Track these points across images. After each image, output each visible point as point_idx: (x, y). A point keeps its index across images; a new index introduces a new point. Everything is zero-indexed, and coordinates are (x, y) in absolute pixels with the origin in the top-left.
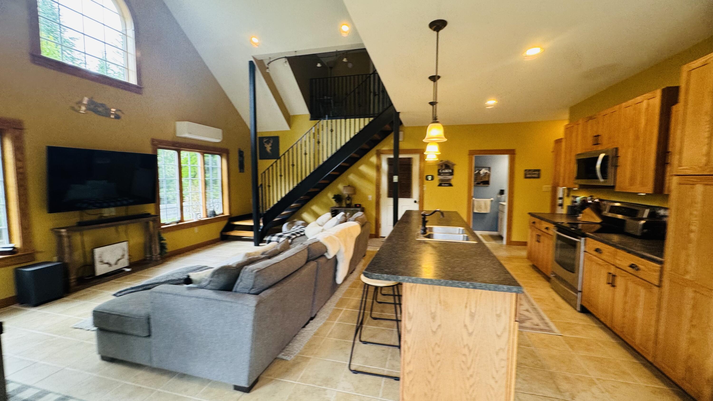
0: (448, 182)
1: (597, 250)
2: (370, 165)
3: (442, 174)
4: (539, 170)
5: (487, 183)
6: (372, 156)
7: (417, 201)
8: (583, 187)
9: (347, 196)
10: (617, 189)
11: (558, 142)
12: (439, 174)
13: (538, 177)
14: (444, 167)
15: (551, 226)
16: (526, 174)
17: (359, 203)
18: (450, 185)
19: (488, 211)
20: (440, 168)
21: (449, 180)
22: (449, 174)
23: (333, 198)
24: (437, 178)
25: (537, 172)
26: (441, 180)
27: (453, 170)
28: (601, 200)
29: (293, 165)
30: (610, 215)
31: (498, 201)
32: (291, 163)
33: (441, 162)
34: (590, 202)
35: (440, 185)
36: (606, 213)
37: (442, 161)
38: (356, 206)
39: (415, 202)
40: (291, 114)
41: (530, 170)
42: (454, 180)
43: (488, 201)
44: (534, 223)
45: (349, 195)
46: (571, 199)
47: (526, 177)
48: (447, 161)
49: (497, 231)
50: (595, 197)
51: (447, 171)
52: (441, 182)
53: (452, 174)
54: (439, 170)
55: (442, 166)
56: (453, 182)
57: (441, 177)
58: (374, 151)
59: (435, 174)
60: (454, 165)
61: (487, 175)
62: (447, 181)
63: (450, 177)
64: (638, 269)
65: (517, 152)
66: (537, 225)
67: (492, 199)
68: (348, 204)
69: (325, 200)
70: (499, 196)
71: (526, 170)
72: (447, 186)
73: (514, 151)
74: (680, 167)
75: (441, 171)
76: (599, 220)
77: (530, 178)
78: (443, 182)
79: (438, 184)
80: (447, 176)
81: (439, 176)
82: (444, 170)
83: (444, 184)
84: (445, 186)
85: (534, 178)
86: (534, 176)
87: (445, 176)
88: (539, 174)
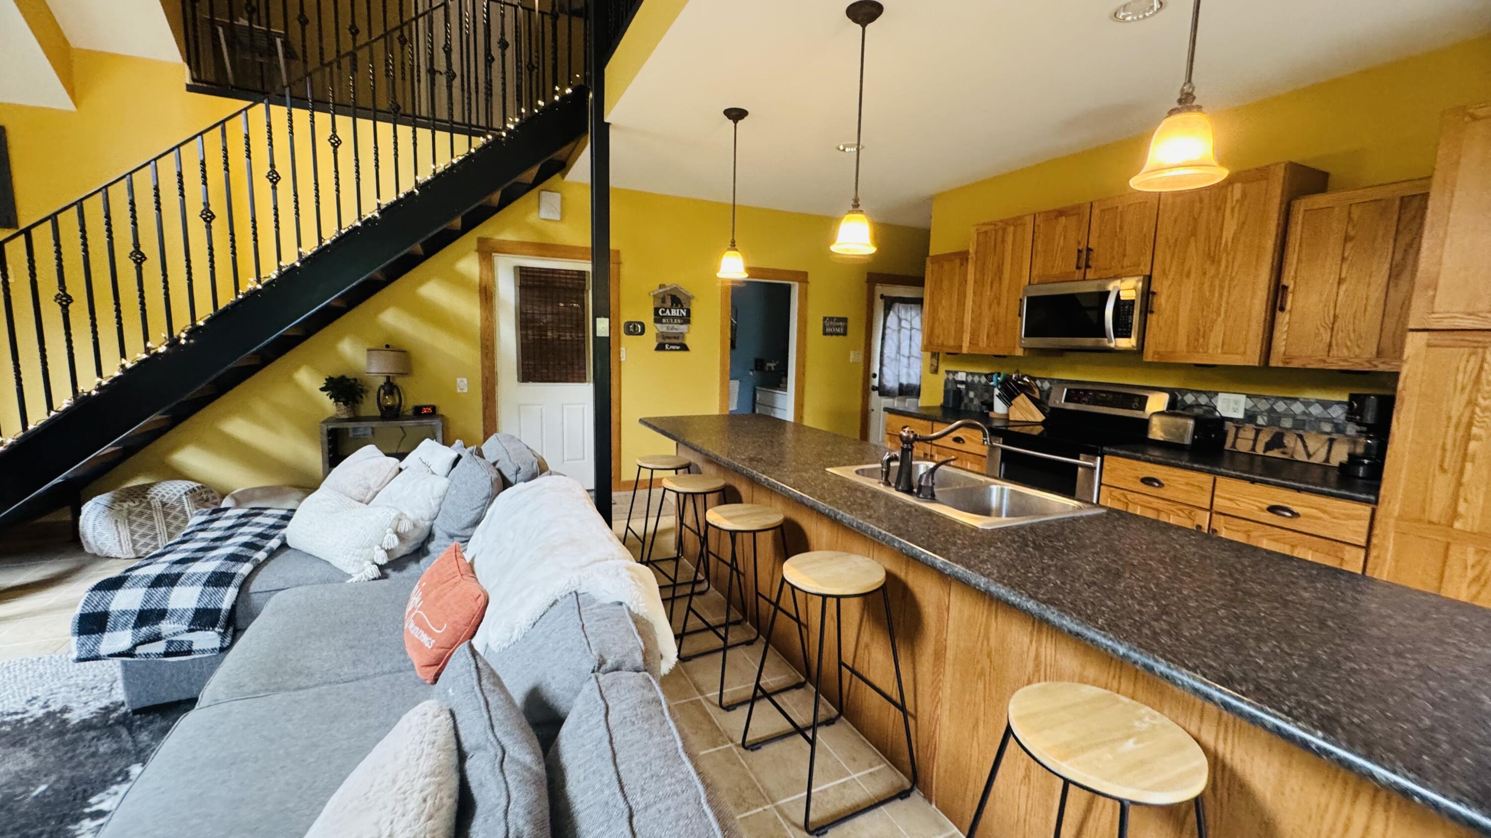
0: (678, 341)
1: (1148, 481)
2: (459, 282)
3: (664, 321)
4: (845, 319)
6: (464, 255)
9: (382, 381)
10: (1150, 358)
11: (941, 260)
12: (658, 319)
14: (669, 303)
15: (972, 434)
17: (432, 403)
18: (684, 348)
20: (659, 303)
21: (682, 335)
22: (679, 321)
23: (322, 389)
24: (653, 330)
25: (841, 324)
26: (662, 336)
27: (688, 312)
29: (139, 258)
30: (1068, 406)
32: (124, 246)
33: (661, 290)
35: (660, 347)
36: (1059, 404)
37: (661, 286)
38: (418, 412)
40: (78, 39)
41: (831, 319)
42: (692, 335)
45: (388, 378)
48: (676, 289)
51: (674, 312)
52: (661, 341)
53: (686, 320)
54: (656, 310)
55: (663, 300)
56: (688, 343)
57: (663, 328)
58: (470, 239)
59: (648, 319)
60: (689, 298)
62: (677, 338)
63: (683, 328)
64: (1295, 515)
65: (810, 279)
68: (388, 408)
69: (284, 396)
71: (825, 319)
72: (676, 350)
73: (805, 274)
74: (1433, 313)
75: (663, 312)
76: (1040, 417)
77: (831, 334)
78: (667, 341)
79: (655, 344)
80: (676, 326)
81: (658, 325)
82: (668, 311)
83: (670, 344)
84: (672, 350)
85: (837, 334)
86: (838, 330)
87: (671, 326)
88: (845, 328)
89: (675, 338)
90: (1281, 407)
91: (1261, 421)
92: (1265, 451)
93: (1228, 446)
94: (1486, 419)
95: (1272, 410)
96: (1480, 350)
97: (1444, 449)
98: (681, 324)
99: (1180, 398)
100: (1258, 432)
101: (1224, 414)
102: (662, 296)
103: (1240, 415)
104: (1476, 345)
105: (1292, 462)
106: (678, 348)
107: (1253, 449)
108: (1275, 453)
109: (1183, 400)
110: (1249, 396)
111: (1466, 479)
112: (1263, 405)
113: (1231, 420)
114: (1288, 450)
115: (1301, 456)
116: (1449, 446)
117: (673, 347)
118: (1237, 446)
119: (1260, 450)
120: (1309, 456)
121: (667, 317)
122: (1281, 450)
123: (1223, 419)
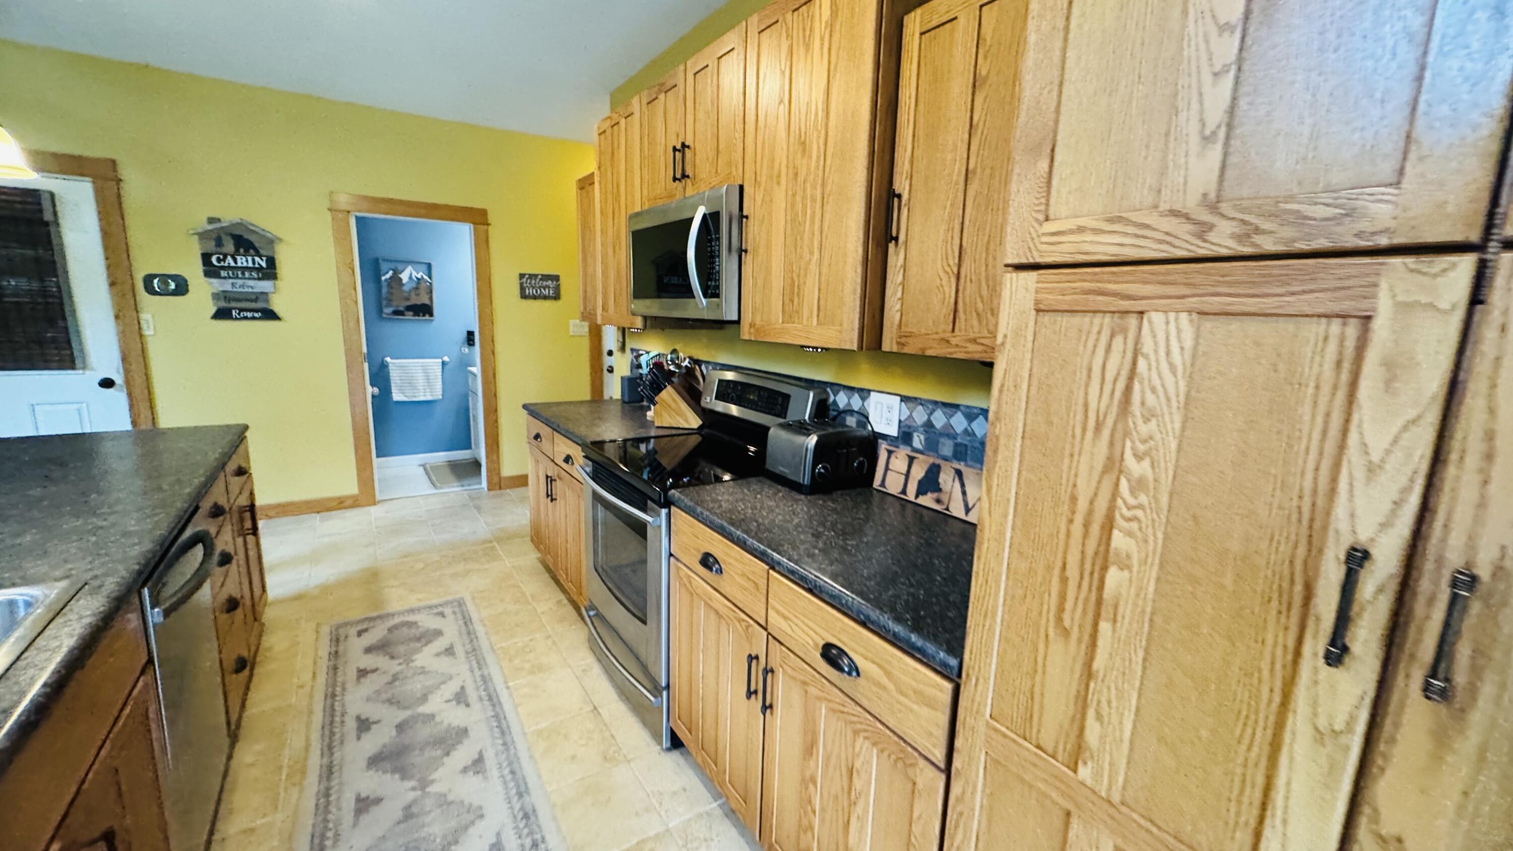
0: (259, 305)
1: (708, 561)
3: (223, 273)
4: (556, 278)
5: (425, 310)
7: (119, 379)
8: (655, 324)
10: (746, 333)
11: (585, 183)
12: (211, 271)
13: (557, 297)
14: (230, 247)
15: (577, 453)
16: (522, 289)
18: (270, 315)
19: (438, 394)
20: (211, 246)
21: (264, 295)
22: (254, 274)
24: (203, 288)
25: (549, 283)
26: (226, 296)
27: (271, 262)
28: (698, 362)
30: (721, 407)
31: (464, 363)
33: (210, 227)
34: (672, 368)
35: (222, 314)
36: (710, 401)
37: (211, 220)
39: (107, 383)
41: (532, 276)
42: (281, 296)
43: (434, 365)
44: (537, 437)
46: (629, 356)
47: (524, 296)
48: (240, 224)
49: (469, 447)
50: (681, 355)
51: (242, 261)
52: (223, 304)
53: (270, 271)
54: (206, 258)
55: (219, 243)
56: (277, 304)
57: (217, 285)
59: (193, 272)
60: (271, 242)
61: (425, 287)
62: (256, 300)
63: (265, 286)
64: (855, 670)
65: (491, 219)
66: (545, 444)
67: (446, 359)
70: (466, 350)
71: (522, 276)
72: (254, 318)
73: (483, 213)
74: (1047, 219)
75: (219, 260)
76: (694, 422)
77: (535, 298)
78: (233, 304)
79: (213, 310)
80: (251, 283)
81: (214, 281)
82: (229, 258)
83: (241, 310)
84: (246, 318)
85: (545, 298)
86: (546, 292)
87: (240, 282)
88: (557, 289)
89: (251, 301)
90: (939, 419)
91: (918, 441)
92: (917, 497)
93: (877, 483)
94: (1139, 513)
95: (929, 425)
96: (1133, 321)
97: (1064, 580)
98: (259, 279)
99: (832, 398)
100: (911, 460)
101: (877, 429)
102: (214, 236)
103: (893, 431)
104: (1126, 304)
105: (946, 517)
106: (256, 315)
107: (904, 492)
108: (927, 500)
109: (835, 402)
110: (904, 399)
111: (1098, 664)
112: (920, 416)
113: (884, 437)
114: (945, 498)
115: (957, 510)
116: (1073, 572)
117: (249, 315)
118: (887, 483)
119: (911, 495)
120: (968, 510)
121: (229, 268)
122: (935, 495)
123: (877, 437)
